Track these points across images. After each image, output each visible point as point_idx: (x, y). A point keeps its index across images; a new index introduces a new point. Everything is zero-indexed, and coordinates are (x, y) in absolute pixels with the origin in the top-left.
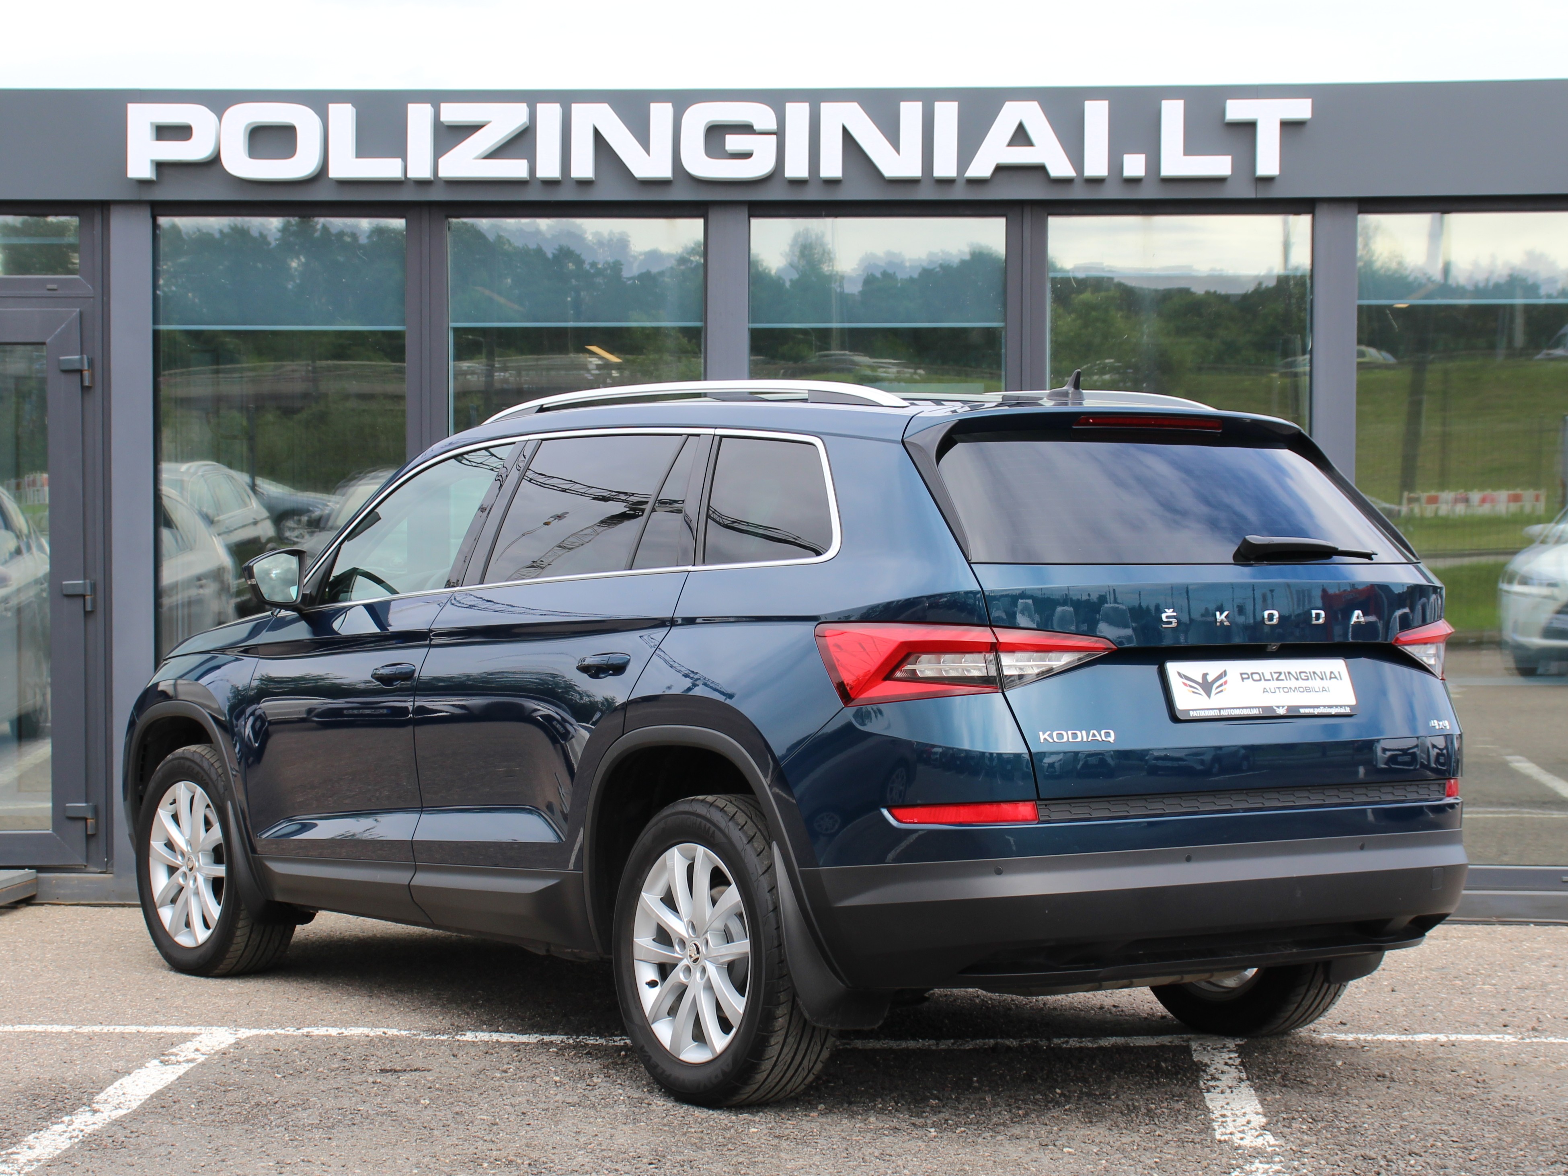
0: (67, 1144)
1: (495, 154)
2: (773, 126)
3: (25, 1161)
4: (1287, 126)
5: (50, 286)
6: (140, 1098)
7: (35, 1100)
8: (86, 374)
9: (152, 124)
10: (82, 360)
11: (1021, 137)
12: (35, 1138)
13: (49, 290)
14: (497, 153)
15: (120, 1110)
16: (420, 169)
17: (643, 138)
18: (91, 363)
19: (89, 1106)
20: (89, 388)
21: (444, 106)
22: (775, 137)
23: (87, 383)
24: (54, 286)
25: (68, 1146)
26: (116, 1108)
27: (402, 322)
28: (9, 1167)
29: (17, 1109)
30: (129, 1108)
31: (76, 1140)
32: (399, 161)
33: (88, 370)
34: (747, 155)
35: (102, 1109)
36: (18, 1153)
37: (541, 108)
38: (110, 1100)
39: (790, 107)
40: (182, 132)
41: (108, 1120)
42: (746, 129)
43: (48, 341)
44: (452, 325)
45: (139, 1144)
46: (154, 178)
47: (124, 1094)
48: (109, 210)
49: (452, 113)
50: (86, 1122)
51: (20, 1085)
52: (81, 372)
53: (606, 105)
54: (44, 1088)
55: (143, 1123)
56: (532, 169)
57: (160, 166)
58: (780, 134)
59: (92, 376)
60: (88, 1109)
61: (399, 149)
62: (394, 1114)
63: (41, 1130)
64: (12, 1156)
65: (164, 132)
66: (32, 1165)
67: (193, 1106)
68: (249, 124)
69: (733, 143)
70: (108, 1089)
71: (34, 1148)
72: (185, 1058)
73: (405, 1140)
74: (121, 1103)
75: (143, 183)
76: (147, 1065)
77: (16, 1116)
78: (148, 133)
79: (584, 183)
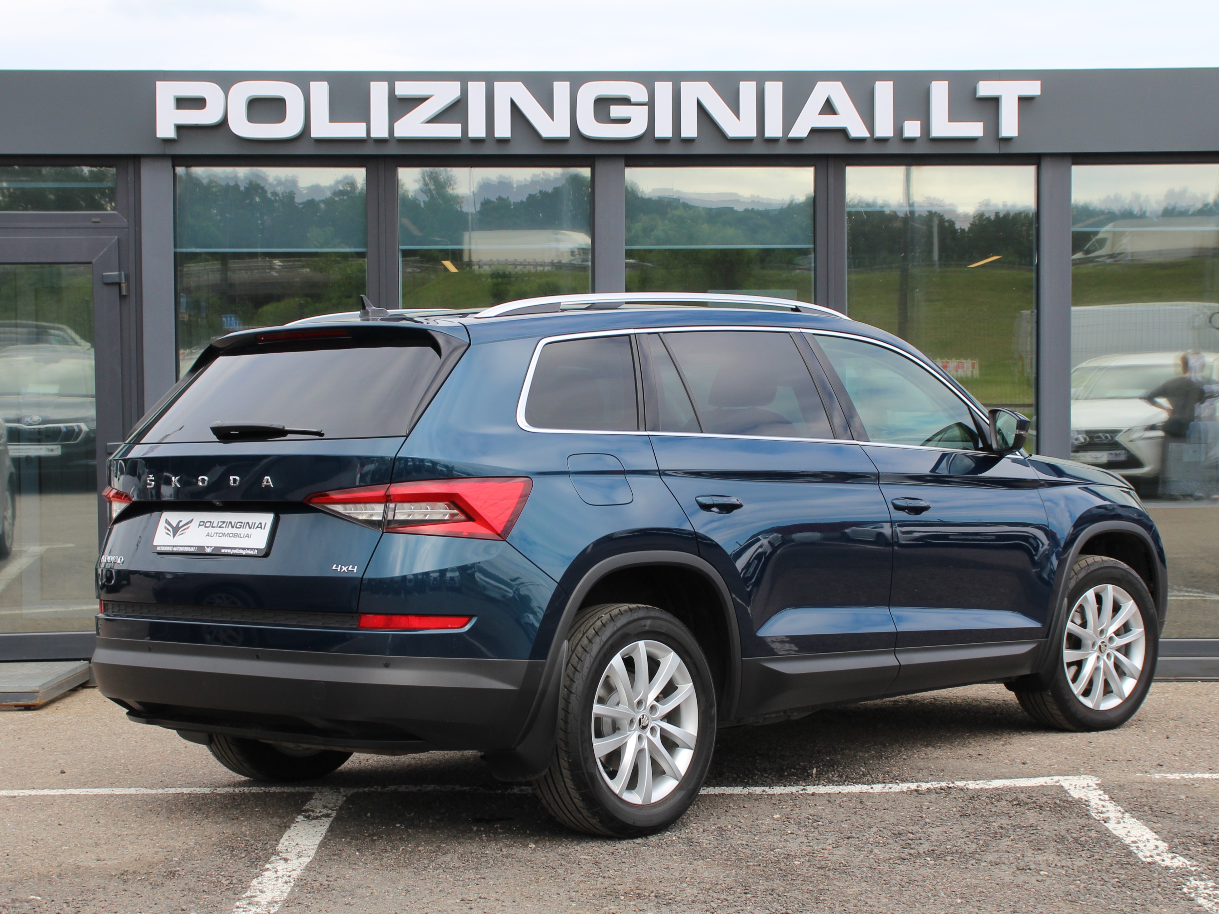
0: (287, 889)
1: (436, 119)
2: (645, 99)
3: (266, 903)
4: (1023, 100)
5: (94, 220)
6: (312, 847)
7: (232, 851)
8: (124, 286)
9: (174, 96)
10: (120, 275)
11: (829, 108)
12: (258, 883)
13: (94, 222)
14: (437, 119)
15: (303, 858)
16: (380, 131)
17: (549, 108)
18: (127, 277)
19: (278, 855)
20: (125, 296)
21: (397, 83)
22: (646, 107)
23: (124, 293)
24: (98, 220)
25: (289, 889)
26: (300, 857)
27: (366, 245)
28: (257, 908)
29: (224, 859)
30: (309, 857)
31: (292, 884)
32: (364, 125)
33: (125, 283)
34: (627, 121)
35: (289, 857)
36: (255, 896)
37: (471, 85)
38: (289, 850)
39: (658, 85)
40: (199, 103)
41: (302, 867)
42: (625, 101)
43: (93, 261)
44: (402, 247)
45: (342, 887)
46: (176, 138)
47: (297, 844)
48: (140, 163)
49: (403, 89)
50: (287, 869)
51: (213, 839)
52: (119, 284)
53: (520, 83)
54: (233, 841)
55: (330, 868)
56: (465, 130)
57: (180, 128)
58: (651, 104)
59: (128, 287)
60: (278, 858)
61: (364, 116)
62: (515, 856)
63: (258, 877)
64: (253, 899)
65: (182, 103)
66: (274, 906)
67: (357, 853)
68: (249, 97)
69: (616, 111)
70: (282, 841)
71: (265, 892)
72: (322, 814)
73: (542, 878)
74: (300, 852)
75: (167, 141)
76: (297, 820)
77: (229, 864)
78: (172, 103)
79: (503, 141)
